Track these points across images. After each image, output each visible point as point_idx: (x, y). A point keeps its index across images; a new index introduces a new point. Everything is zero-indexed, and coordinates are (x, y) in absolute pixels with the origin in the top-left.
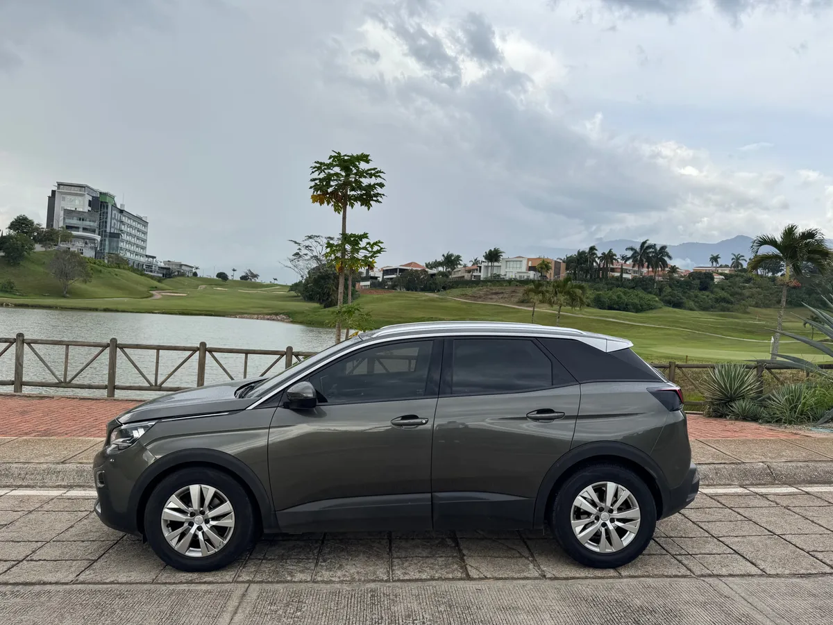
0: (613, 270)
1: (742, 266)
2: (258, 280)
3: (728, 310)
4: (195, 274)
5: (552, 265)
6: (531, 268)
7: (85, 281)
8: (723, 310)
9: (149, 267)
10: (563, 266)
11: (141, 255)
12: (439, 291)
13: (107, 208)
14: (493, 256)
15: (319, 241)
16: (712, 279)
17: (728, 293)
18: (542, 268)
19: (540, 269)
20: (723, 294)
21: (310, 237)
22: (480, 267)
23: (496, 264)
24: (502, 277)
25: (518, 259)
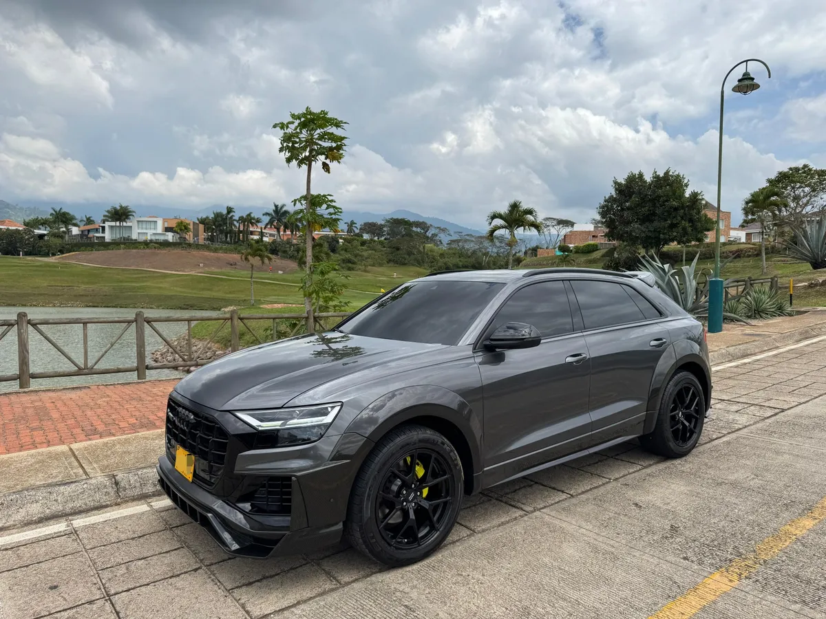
0: (252, 233)
5: (191, 227)
6: (168, 229)
8: (350, 269)
10: (201, 227)
12: (54, 255)
14: (120, 215)
16: (338, 242)
17: (351, 254)
18: (181, 230)
19: (178, 231)
20: (348, 256)
22: (103, 228)
23: (125, 224)
24: (134, 238)
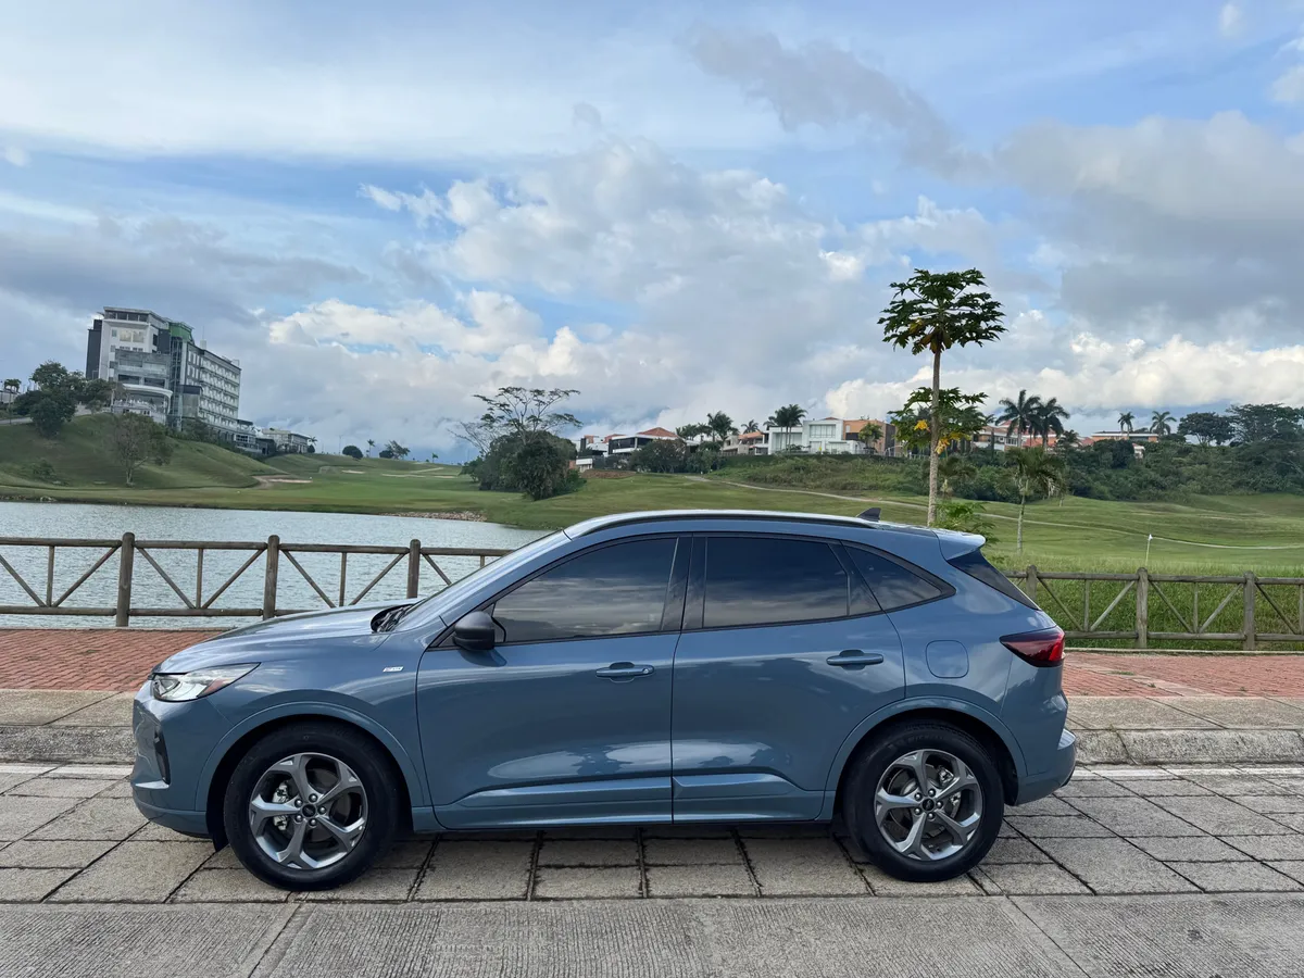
0: (977, 438)
1: (1169, 429)
2: (407, 458)
3: (1160, 498)
4: (311, 449)
5: (883, 431)
6: (849, 436)
7: (159, 463)
8: (1151, 498)
9: (243, 438)
10: (898, 431)
11: (231, 420)
12: (706, 472)
13: (181, 347)
14: (788, 417)
15: (521, 396)
16: (1132, 451)
17: (1157, 472)
18: (867, 435)
19: (864, 437)
20: (1150, 474)
21: (506, 391)
22: (767, 435)
23: (794, 430)
24: (803, 450)
25: (830, 423)
